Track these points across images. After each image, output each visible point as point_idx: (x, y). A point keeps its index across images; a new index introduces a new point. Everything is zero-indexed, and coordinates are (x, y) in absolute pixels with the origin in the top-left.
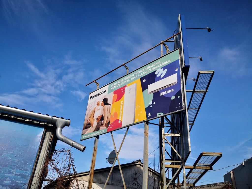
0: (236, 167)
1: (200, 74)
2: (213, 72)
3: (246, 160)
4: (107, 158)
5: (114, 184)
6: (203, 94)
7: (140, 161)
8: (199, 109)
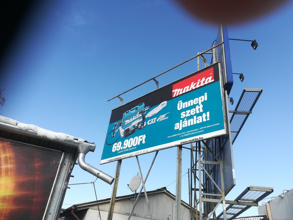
1: (245, 92)
2: (261, 91)
4: (128, 185)
5: (135, 215)
6: (245, 116)
7: (165, 188)
8: (238, 132)
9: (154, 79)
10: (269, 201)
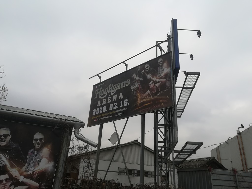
0: (221, 144)
1: (189, 75)
2: (199, 74)
3: (230, 139)
4: (109, 140)
5: (116, 161)
7: (137, 140)
8: (188, 100)
9: (123, 62)
10: (219, 146)
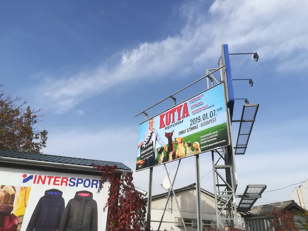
1: (245, 107)
2: (257, 105)
6: (251, 122)
7: (195, 184)
8: (249, 134)
9: (171, 97)
10: (300, 186)
